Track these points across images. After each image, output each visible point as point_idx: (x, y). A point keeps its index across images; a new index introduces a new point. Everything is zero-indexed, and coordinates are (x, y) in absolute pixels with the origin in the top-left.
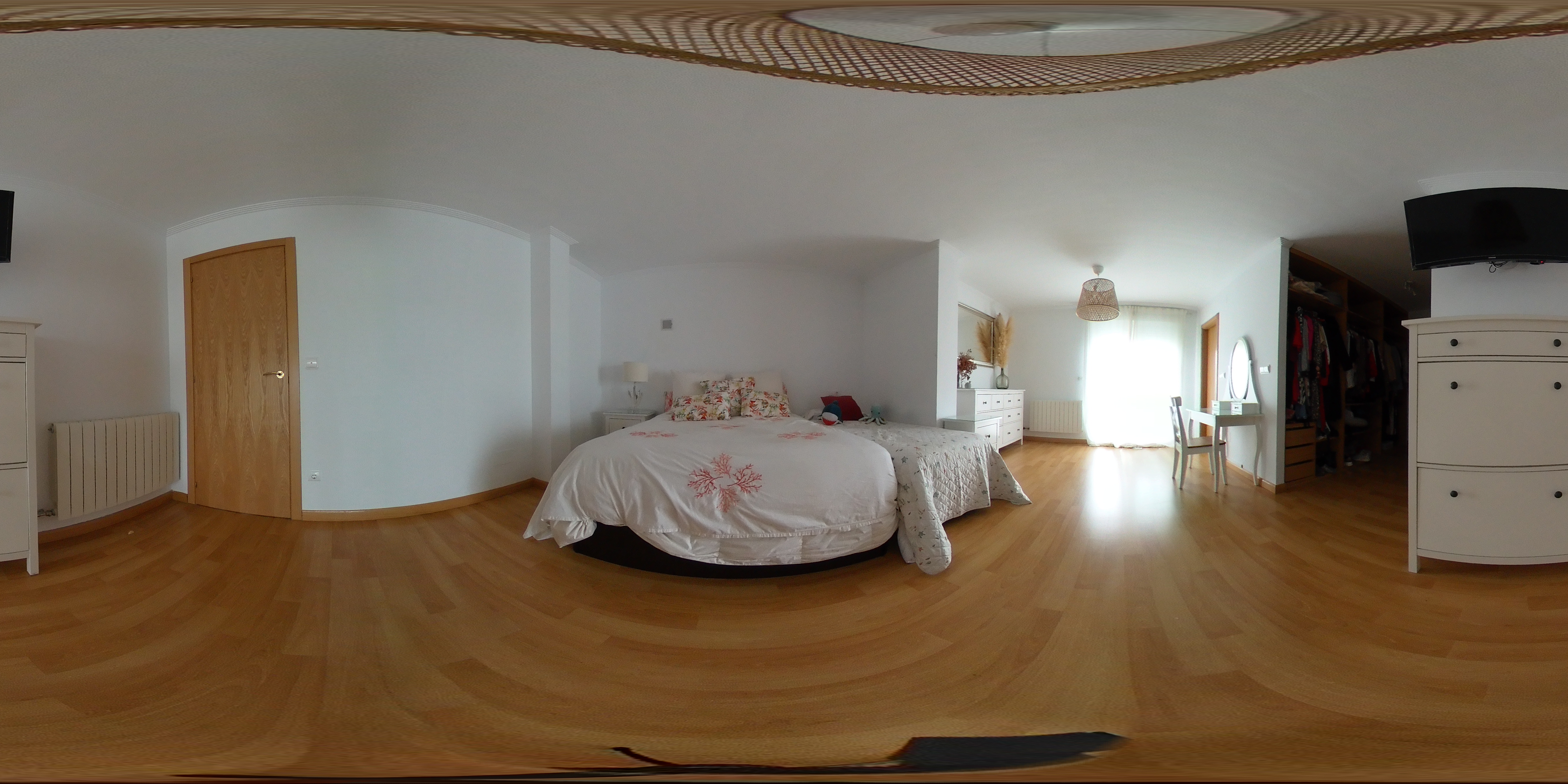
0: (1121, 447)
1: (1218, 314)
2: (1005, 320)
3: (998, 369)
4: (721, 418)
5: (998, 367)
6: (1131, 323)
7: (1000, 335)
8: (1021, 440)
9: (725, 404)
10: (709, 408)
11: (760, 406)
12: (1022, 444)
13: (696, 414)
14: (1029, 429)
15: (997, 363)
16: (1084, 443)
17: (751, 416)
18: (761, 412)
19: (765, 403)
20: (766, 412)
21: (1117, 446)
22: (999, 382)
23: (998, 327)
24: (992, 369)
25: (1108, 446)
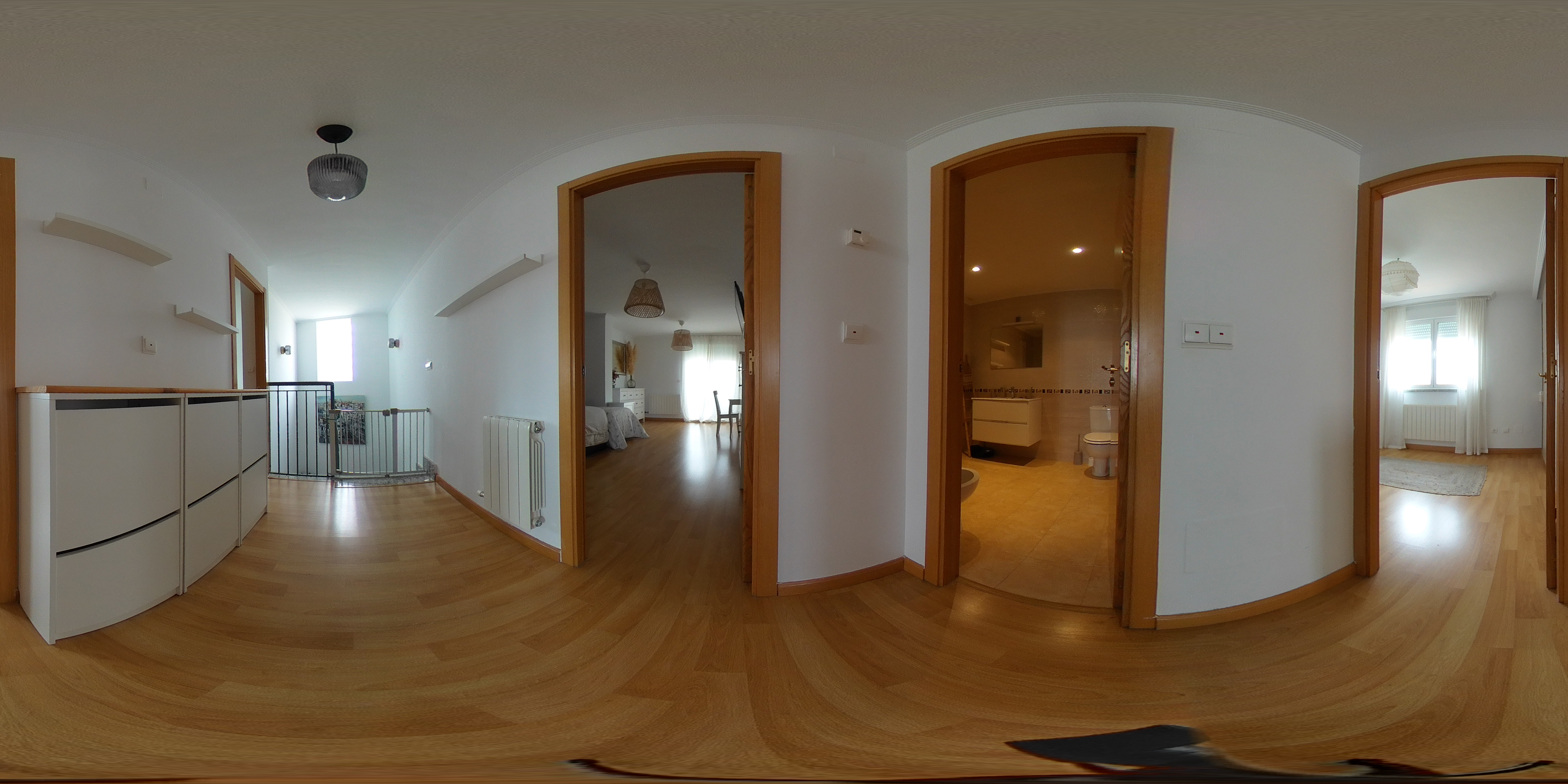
0: (704, 422)
2: (632, 345)
3: (629, 376)
6: (708, 346)
7: (630, 356)
8: (644, 418)
12: (645, 420)
14: (648, 412)
15: (628, 372)
16: (682, 421)
21: (701, 421)
22: (629, 384)
23: (628, 350)
24: (626, 377)
25: (697, 422)
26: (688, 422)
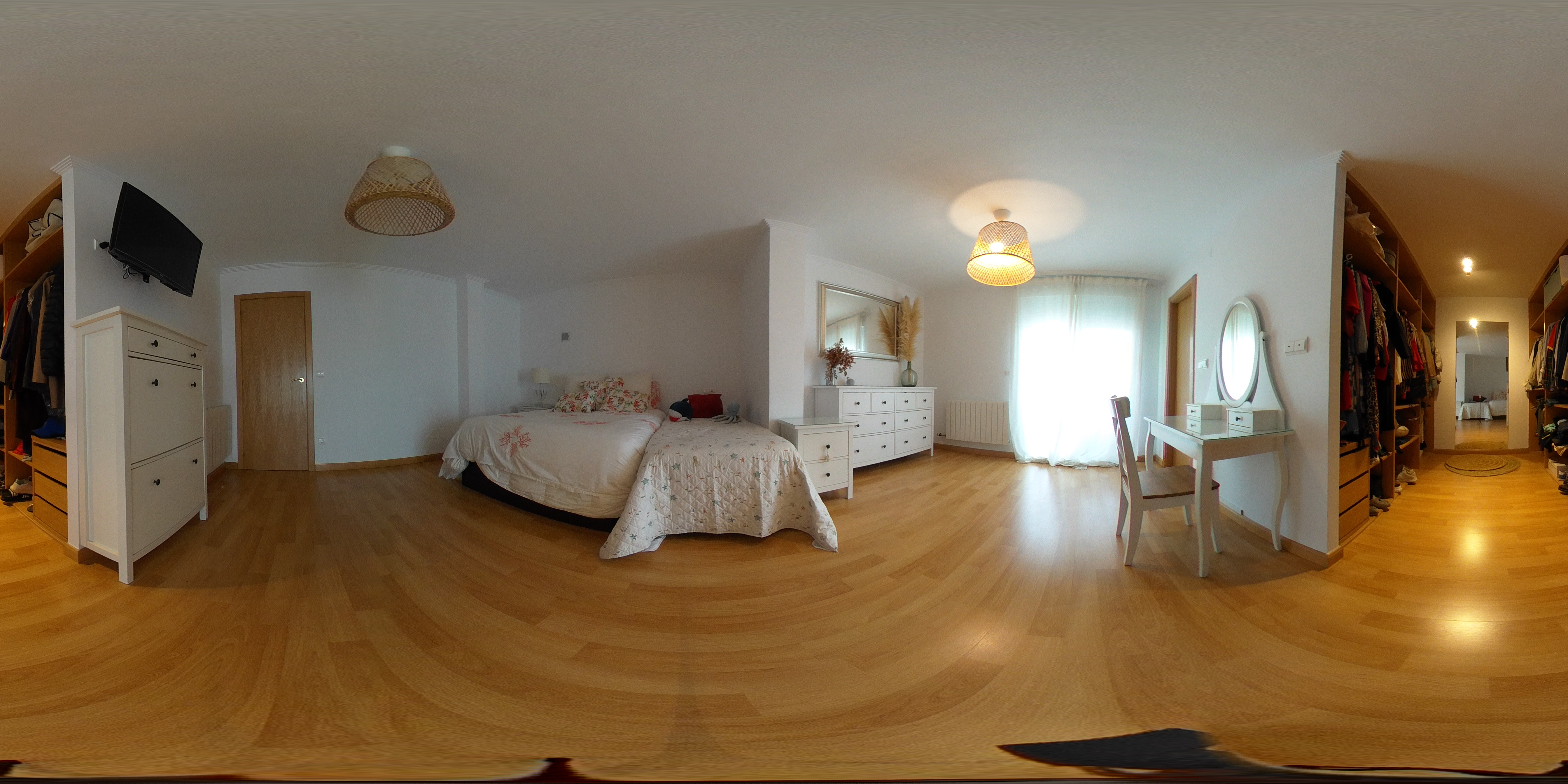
0: (1058, 466)
1: (1196, 275)
2: (912, 304)
3: (904, 363)
4: (584, 411)
5: (905, 360)
6: (1072, 298)
7: (905, 322)
8: (931, 449)
9: (590, 400)
10: (577, 403)
11: (616, 402)
12: (932, 455)
13: (567, 407)
14: (945, 436)
15: (902, 356)
16: (1009, 457)
17: (607, 410)
18: (617, 408)
19: (621, 400)
20: (621, 408)
21: (1053, 463)
22: (906, 379)
23: (903, 314)
24: (897, 363)
25: (1043, 463)
26: (1023, 463)
